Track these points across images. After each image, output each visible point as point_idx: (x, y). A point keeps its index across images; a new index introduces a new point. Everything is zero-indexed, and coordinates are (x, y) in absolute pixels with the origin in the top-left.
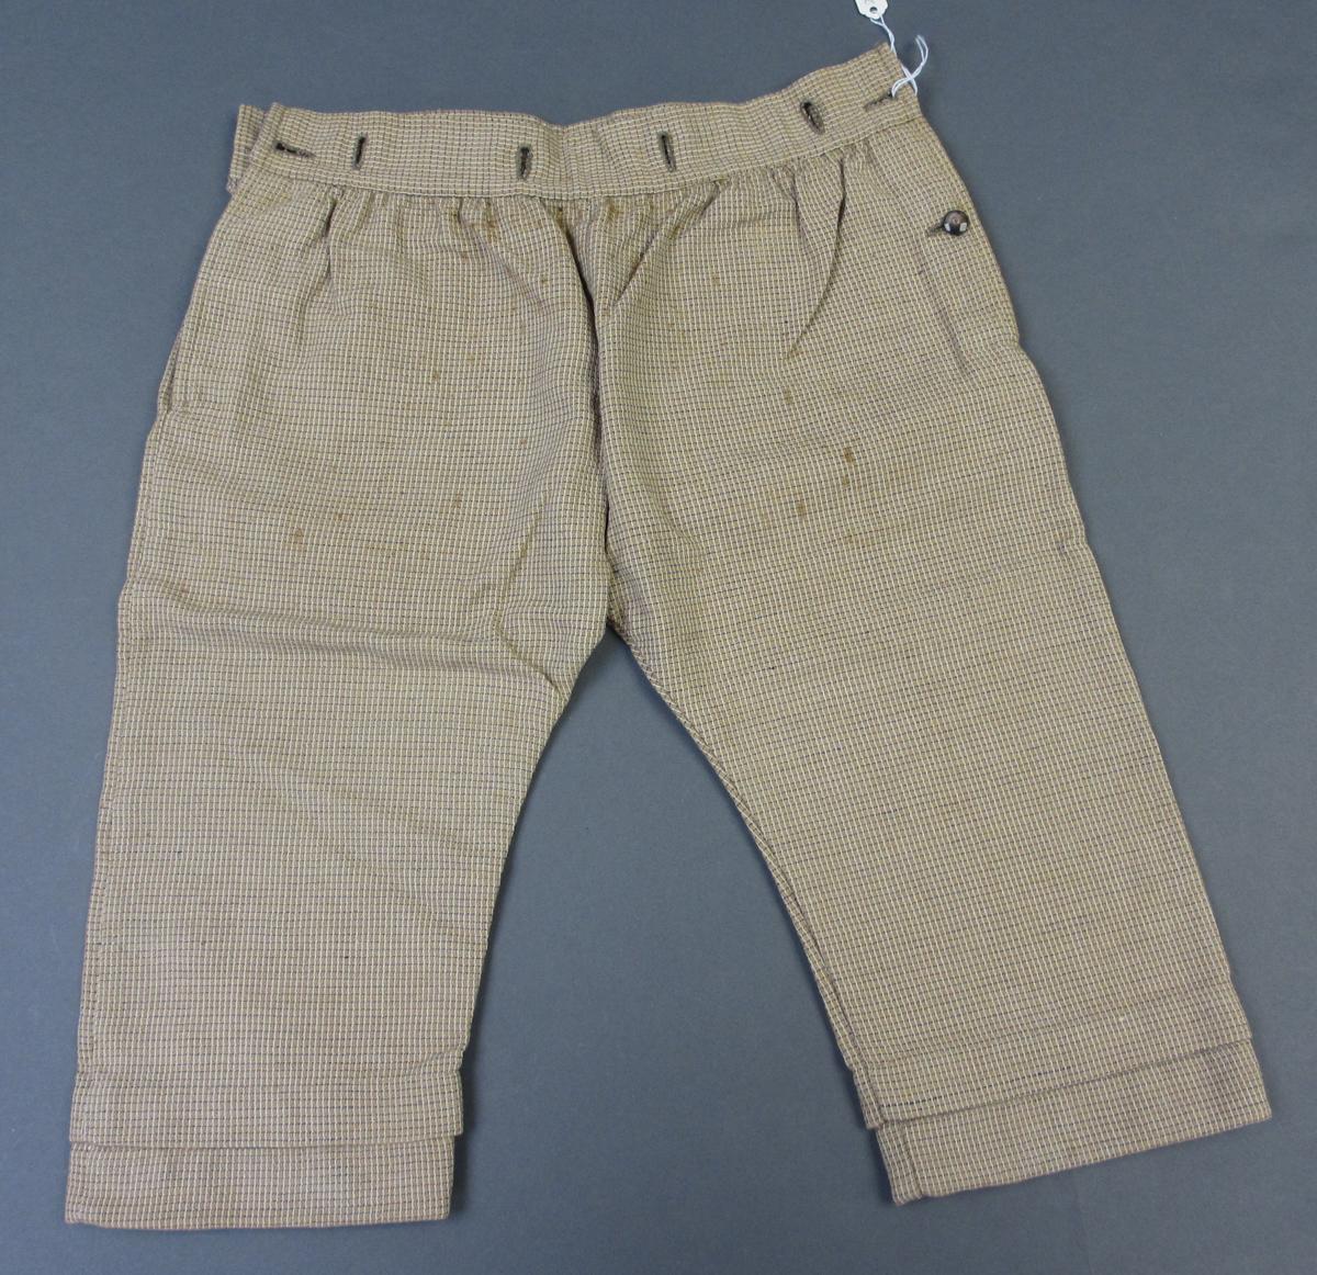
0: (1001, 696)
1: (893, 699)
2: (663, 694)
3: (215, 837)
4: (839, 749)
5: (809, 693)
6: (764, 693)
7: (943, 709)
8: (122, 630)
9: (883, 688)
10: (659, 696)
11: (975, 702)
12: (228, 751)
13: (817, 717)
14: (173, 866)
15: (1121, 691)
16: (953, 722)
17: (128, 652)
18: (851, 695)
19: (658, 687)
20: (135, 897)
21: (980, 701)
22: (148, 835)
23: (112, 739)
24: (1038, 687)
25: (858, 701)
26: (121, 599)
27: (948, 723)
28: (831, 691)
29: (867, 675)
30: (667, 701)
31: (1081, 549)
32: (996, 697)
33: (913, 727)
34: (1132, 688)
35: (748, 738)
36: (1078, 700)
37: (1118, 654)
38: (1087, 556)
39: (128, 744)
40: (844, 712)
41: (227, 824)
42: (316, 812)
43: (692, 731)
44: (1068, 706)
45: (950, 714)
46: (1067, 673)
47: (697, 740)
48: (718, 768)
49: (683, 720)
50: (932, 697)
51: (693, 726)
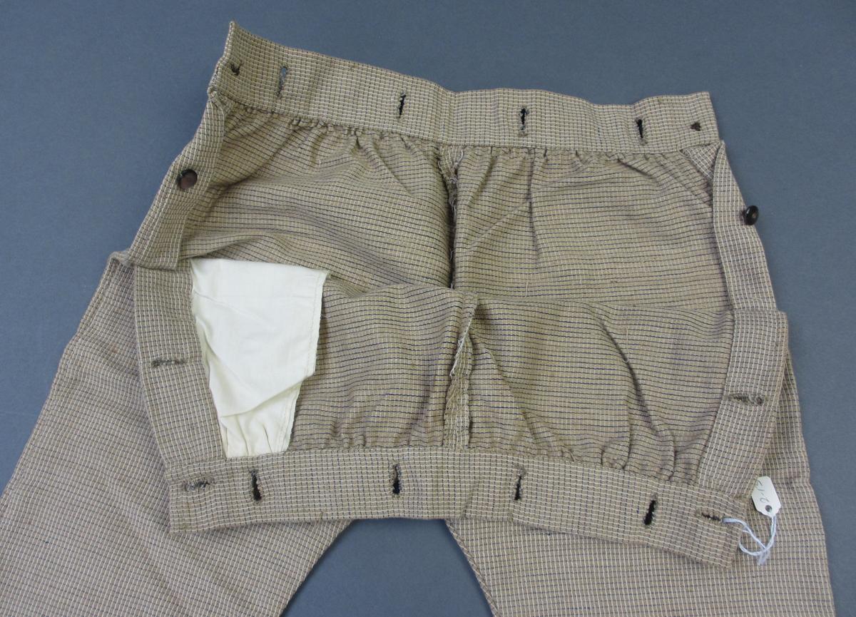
0: (723, 590)
1: (637, 576)
2: (458, 540)
3: (74, 539)
4: (589, 608)
5: (574, 558)
6: (539, 551)
7: (675, 592)
8: (61, 368)
9: (632, 566)
10: (455, 541)
11: (701, 591)
12: (105, 479)
13: (576, 579)
14: (40, 551)
15: (819, 606)
16: (681, 604)
17: (59, 385)
18: (605, 567)
19: (455, 534)
20: (7, 566)
21: (705, 591)
22: (30, 523)
23: (28, 445)
24: (754, 588)
25: (610, 572)
26: (67, 347)
27: (676, 604)
28: (591, 560)
29: (622, 554)
30: (461, 546)
31: (806, 487)
32: (718, 590)
33: (649, 602)
34: (829, 606)
35: (520, 585)
36: (783, 606)
37: (824, 577)
38: (809, 493)
39: (37, 452)
40: (597, 578)
41: (85, 532)
42: (151, 543)
43: (477, 573)
44: (775, 609)
45: (680, 597)
46: (779, 582)
47: (480, 580)
48: (492, 605)
49: (471, 563)
50: (668, 580)
51: (478, 569)
